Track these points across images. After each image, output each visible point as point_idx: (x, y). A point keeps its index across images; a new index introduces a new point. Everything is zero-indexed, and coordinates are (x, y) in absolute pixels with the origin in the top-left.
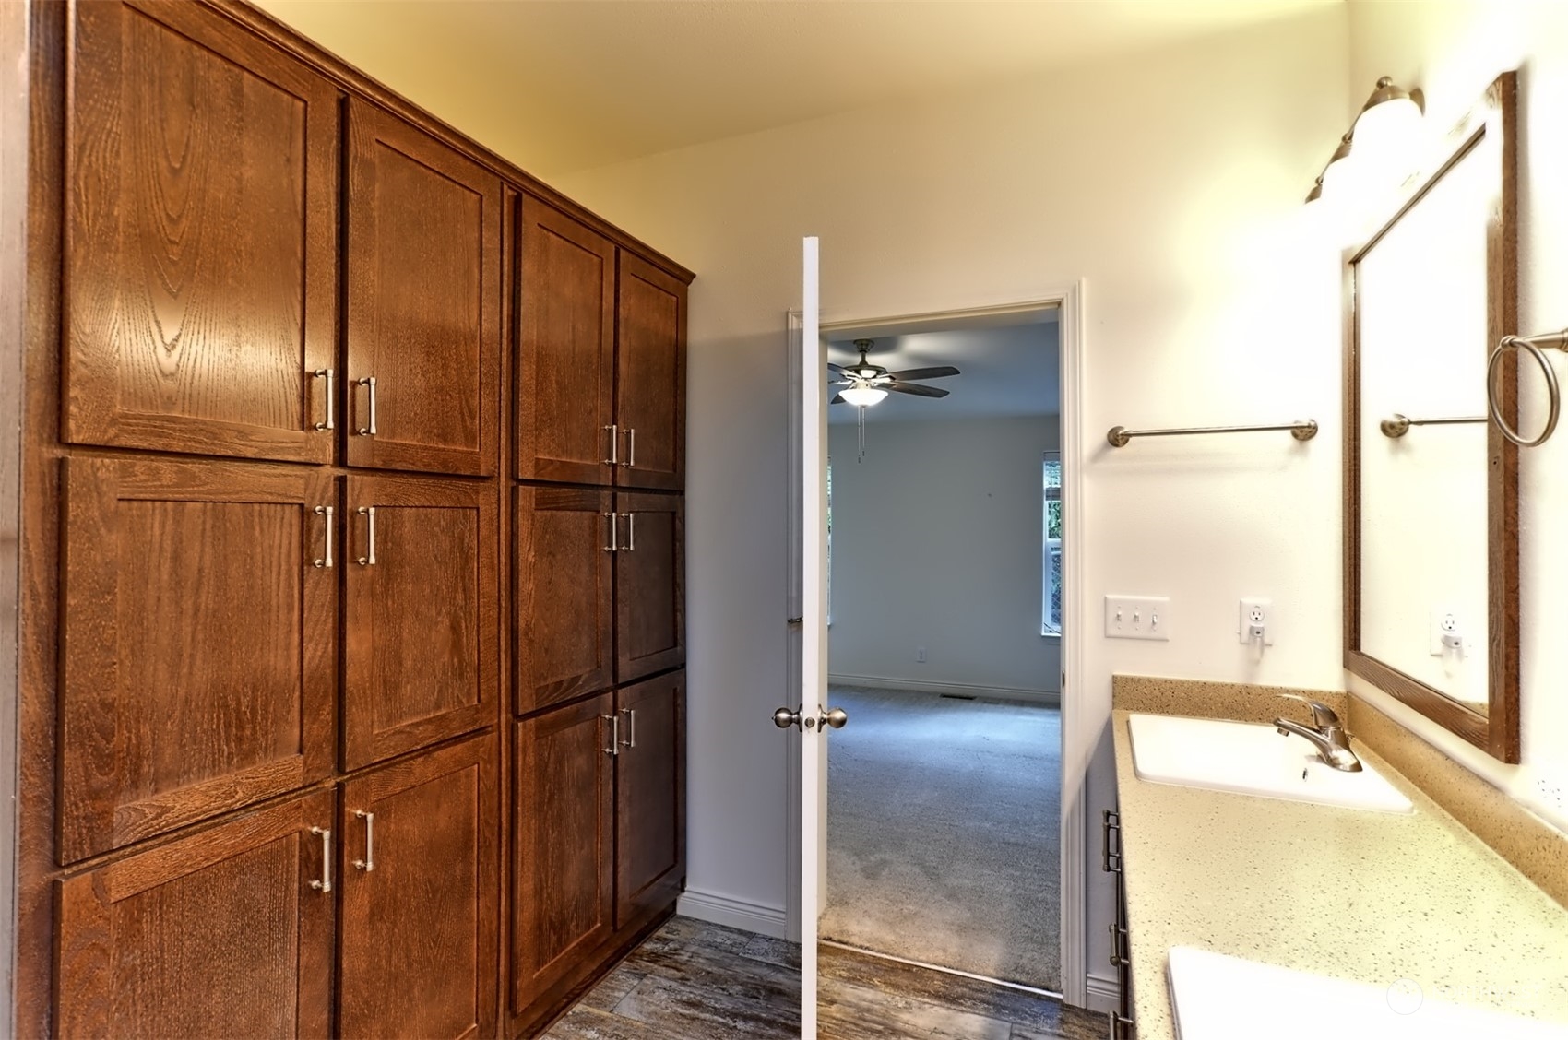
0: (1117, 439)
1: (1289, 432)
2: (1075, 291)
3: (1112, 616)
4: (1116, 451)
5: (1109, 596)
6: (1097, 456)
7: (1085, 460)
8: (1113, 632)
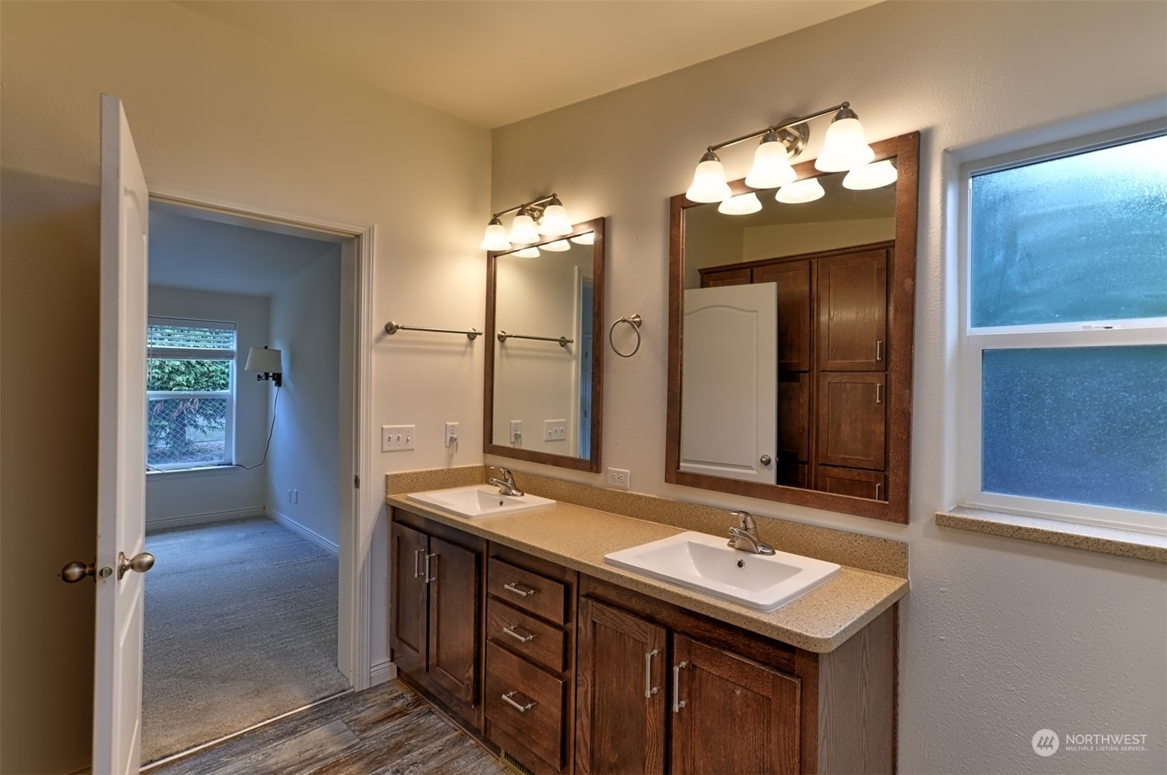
0: (390, 329)
1: (466, 335)
2: (371, 230)
3: (386, 438)
4: (390, 337)
5: (384, 427)
6: (379, 339)
7: (373, 341)
8: (386, 448)
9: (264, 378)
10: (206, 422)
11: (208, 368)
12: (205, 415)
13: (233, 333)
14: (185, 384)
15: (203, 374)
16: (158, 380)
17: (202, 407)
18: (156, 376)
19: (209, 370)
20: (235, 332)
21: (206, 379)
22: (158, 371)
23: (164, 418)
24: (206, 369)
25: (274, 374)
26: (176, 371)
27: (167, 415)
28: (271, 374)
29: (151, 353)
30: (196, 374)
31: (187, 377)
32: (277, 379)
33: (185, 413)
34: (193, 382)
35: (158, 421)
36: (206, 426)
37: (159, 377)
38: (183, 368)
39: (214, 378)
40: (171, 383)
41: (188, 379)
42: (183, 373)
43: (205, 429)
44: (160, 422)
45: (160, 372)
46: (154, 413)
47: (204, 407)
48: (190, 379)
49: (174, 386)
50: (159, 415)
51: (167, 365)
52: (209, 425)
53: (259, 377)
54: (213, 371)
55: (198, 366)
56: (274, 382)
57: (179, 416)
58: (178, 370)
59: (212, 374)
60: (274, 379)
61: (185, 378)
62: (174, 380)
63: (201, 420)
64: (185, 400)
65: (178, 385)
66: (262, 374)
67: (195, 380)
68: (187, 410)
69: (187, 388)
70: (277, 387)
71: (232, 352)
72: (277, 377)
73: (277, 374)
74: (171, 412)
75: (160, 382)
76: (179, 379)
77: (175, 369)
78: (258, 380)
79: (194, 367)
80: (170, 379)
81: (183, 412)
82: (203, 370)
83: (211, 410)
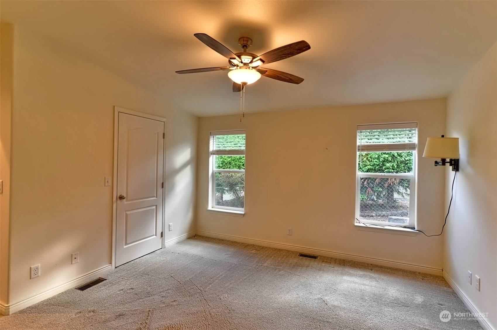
9: (441, 164)
10: (404, 191)
11: (405, 159)
12: (403, 186)
13: (415, 130)
14: (391, 168)
15: (402, 162)
16: (378, 165)
17: (401, 181)
18: (376, 163)
19: (405, 160)
20: (417, 129)
21: (404, 165)
22: (377, 160)
23: (381, 187)
24: (403, 159)
25: (451, 160)
26: (386, 161)
27: (383, 185)
28: (448, 160)
29: (361, 148)
30: (398, 162)
31: (393, 164)
32: (454, 165)
33: (392, 184)
34: (396, 166)
35: (378, 188)
36: (405, 193)
37: (378, 164)
38: (390, 159)
39: (409, 165)
40: (384, 167)
41: (393, 165)
42: (391, 162)
43: (404, 194)
44: (378, 189)
45: (378, 161)
46: (375, 184)
47: (402, 181)
48: (394, 165)
49: (385, 169)
50: (378, 185)
51: (382, 157)
52: (406, 193)
53: (436, 163)
54: (408, 160)
55: (399, 157)
56: (451, 167)
57: (388, 186)
58: (387, 160)
59: (407, 162)
60: (451, 165)
61: (391, 164)
62: (385, 166)
63: (402, 190)
64: (392, 177)
65: (388, 168)
66: (439, 160)
67: (397, 165)
68: (393, 183)
69: (393, 171)
70: (454, 172)
71: (414, 144)
72: (455, 162)
73: (454, 160)
74: (385, 183)
75: (378, 167)
76: (388, 165)
77: (386, 159)
78: (436, 166)
79: (396, 158)
80: (383, 165)
81: (390, 184)
82: (401, 160)
83: (407, 184)
